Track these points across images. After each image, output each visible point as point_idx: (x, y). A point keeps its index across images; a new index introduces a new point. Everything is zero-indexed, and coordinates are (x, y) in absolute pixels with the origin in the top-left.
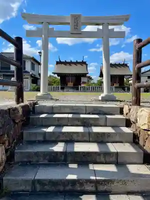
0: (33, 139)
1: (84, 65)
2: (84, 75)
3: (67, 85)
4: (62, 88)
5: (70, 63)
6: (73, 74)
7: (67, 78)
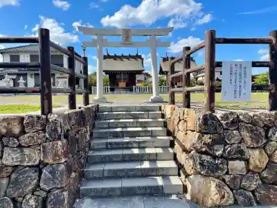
0: (101, 126)
1: (139, 60)
2: (140, 72)
3: (118, 85)
4: (112, 90)
5: (122, 58)
6: (125, 71)
7: (118, 77)
